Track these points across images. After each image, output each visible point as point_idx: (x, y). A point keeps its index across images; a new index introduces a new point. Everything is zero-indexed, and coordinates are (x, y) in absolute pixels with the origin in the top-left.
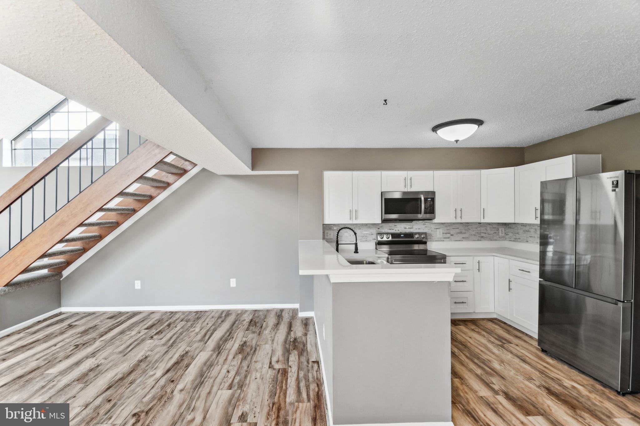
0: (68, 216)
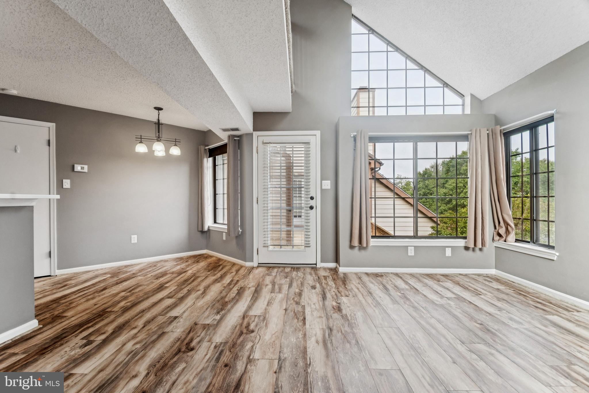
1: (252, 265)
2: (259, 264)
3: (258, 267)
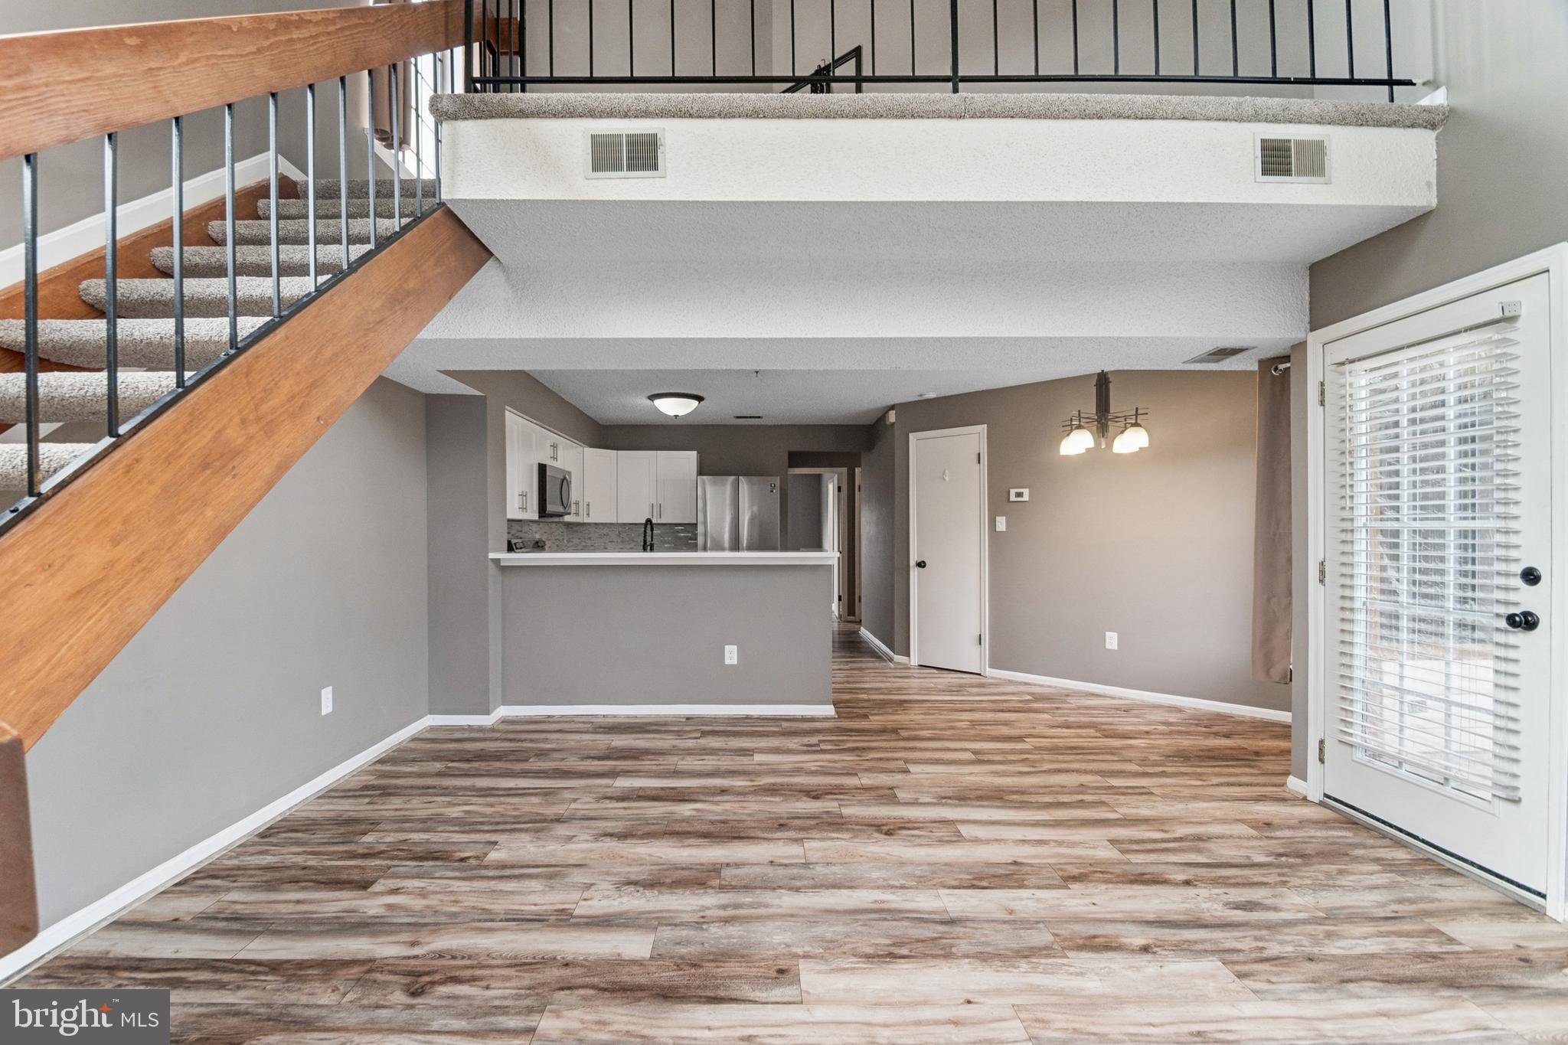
1: (1304, 793)
2: (1326, 796)
3: (1321, 804)
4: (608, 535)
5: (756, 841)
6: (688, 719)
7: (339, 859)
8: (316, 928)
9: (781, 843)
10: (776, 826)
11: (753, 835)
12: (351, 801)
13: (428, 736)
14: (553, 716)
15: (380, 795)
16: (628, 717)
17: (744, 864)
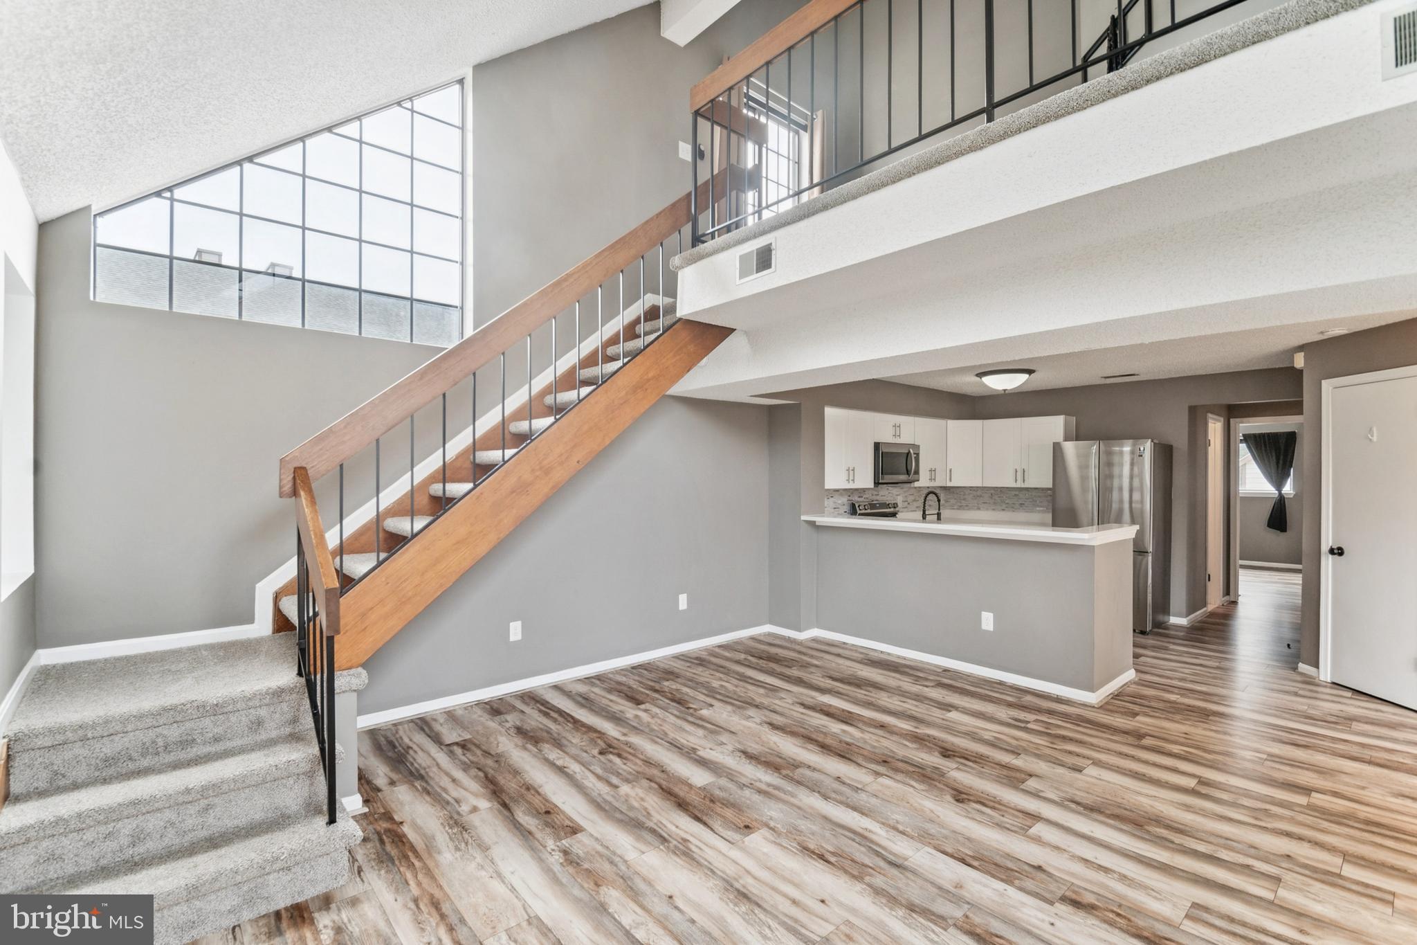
0: (533, 470)
4: (981, 496)
5: (849, 762)
6: (945, 671)
7: (646, 689)
8: (604, 713)
9: (864, 770)
10: (880, 760)
11: (854, 759)
12: (683, 663)
13: (762, 638)
14: (847, 644)
15: (697, 664)
16: (899, 657)
17: (819, 771)
